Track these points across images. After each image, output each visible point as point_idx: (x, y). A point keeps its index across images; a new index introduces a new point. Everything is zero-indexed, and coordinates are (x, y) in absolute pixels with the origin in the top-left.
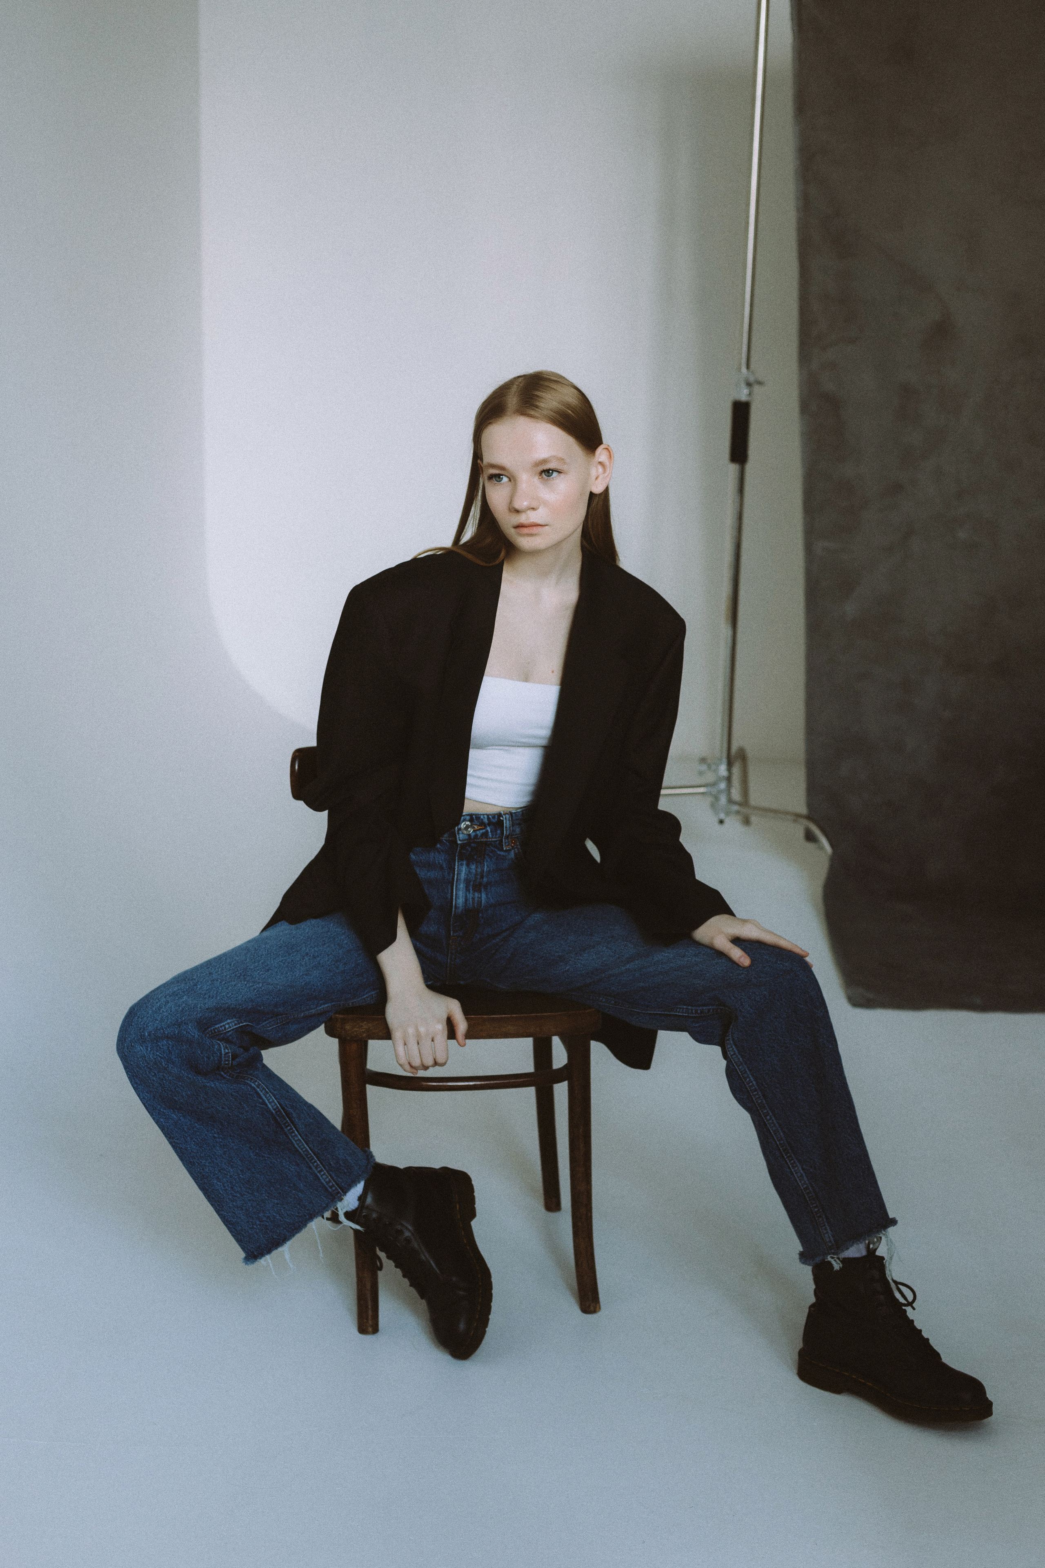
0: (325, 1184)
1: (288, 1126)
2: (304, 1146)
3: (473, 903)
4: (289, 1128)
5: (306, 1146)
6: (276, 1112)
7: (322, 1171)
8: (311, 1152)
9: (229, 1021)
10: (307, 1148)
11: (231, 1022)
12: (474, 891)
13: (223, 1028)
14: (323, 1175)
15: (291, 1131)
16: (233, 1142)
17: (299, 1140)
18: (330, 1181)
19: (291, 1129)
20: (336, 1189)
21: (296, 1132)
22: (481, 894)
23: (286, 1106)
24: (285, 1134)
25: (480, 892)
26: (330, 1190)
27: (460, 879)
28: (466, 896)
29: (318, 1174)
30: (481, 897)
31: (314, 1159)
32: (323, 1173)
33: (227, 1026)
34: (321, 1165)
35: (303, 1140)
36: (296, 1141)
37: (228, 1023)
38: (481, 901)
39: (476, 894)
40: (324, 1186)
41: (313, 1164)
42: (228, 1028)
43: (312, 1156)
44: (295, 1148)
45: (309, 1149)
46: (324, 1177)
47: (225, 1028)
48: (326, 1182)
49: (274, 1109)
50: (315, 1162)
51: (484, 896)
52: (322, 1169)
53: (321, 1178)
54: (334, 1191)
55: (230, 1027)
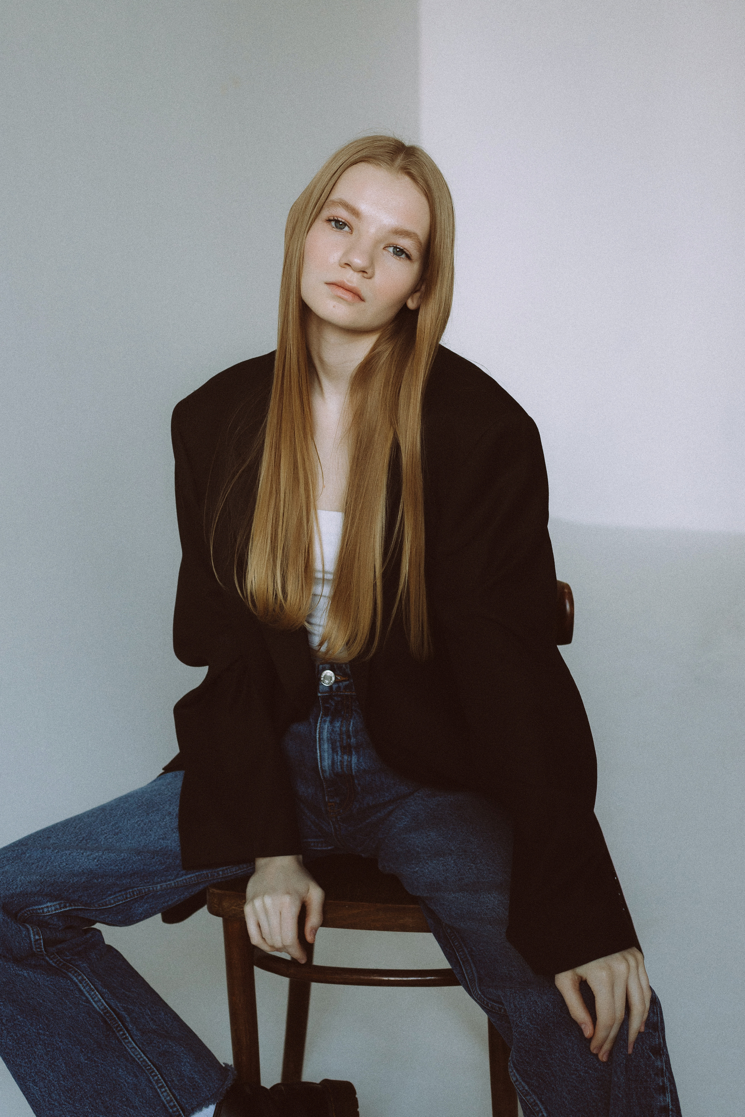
0: (166, 1103)
1: (121, 1030)
2: (141, 1055)
3: (342, 768)
4: (121, 1033)
5: (143, 1055)
6: (105, 1013)
7: (162, 1087)
8: (150, 1064)
9: (49, 904)
10: (145, 1058)
11: (51, 906)
12: (343, 753)
13: (41, 911)
14: (164, 1092)
15: (124, 1036)
16: (61, 1042)
17: (134, 1047)
18: (171, 1101)
19: (124, 1034)
20: (178, 1109)
21: (130, 1038)
22: (351, 757)
23: (118, 1008)
24: (118, 1038)
25: (350, 754)
26: (171, 1110)
27: (322, 738)
28: (333, 759)
29: (158, 1090)
30: (351, 761)
31: (153, 1071)
32: (163, 1090)
33: (45, 910)
34: (162, 1081)
35: (140, 1048)
36: (131, 1048)
37: (47, 907)
38: (351, 765)
39: (346, 757)
40: (164, 1105)
41: (153, 1078)
42: (46, 913)
43: (151, 1069)
44: (131, 1056)
45: (147, 1060)
46: (165, 1094)
47: (43, 911)
48: (167, 1101)
49: (102, 1010)
50: (156, 1075)
51: (354, 759)
52: (163, 1085)
53: (161, 1095)
54: (174, 1112)
55: (49, 912)
